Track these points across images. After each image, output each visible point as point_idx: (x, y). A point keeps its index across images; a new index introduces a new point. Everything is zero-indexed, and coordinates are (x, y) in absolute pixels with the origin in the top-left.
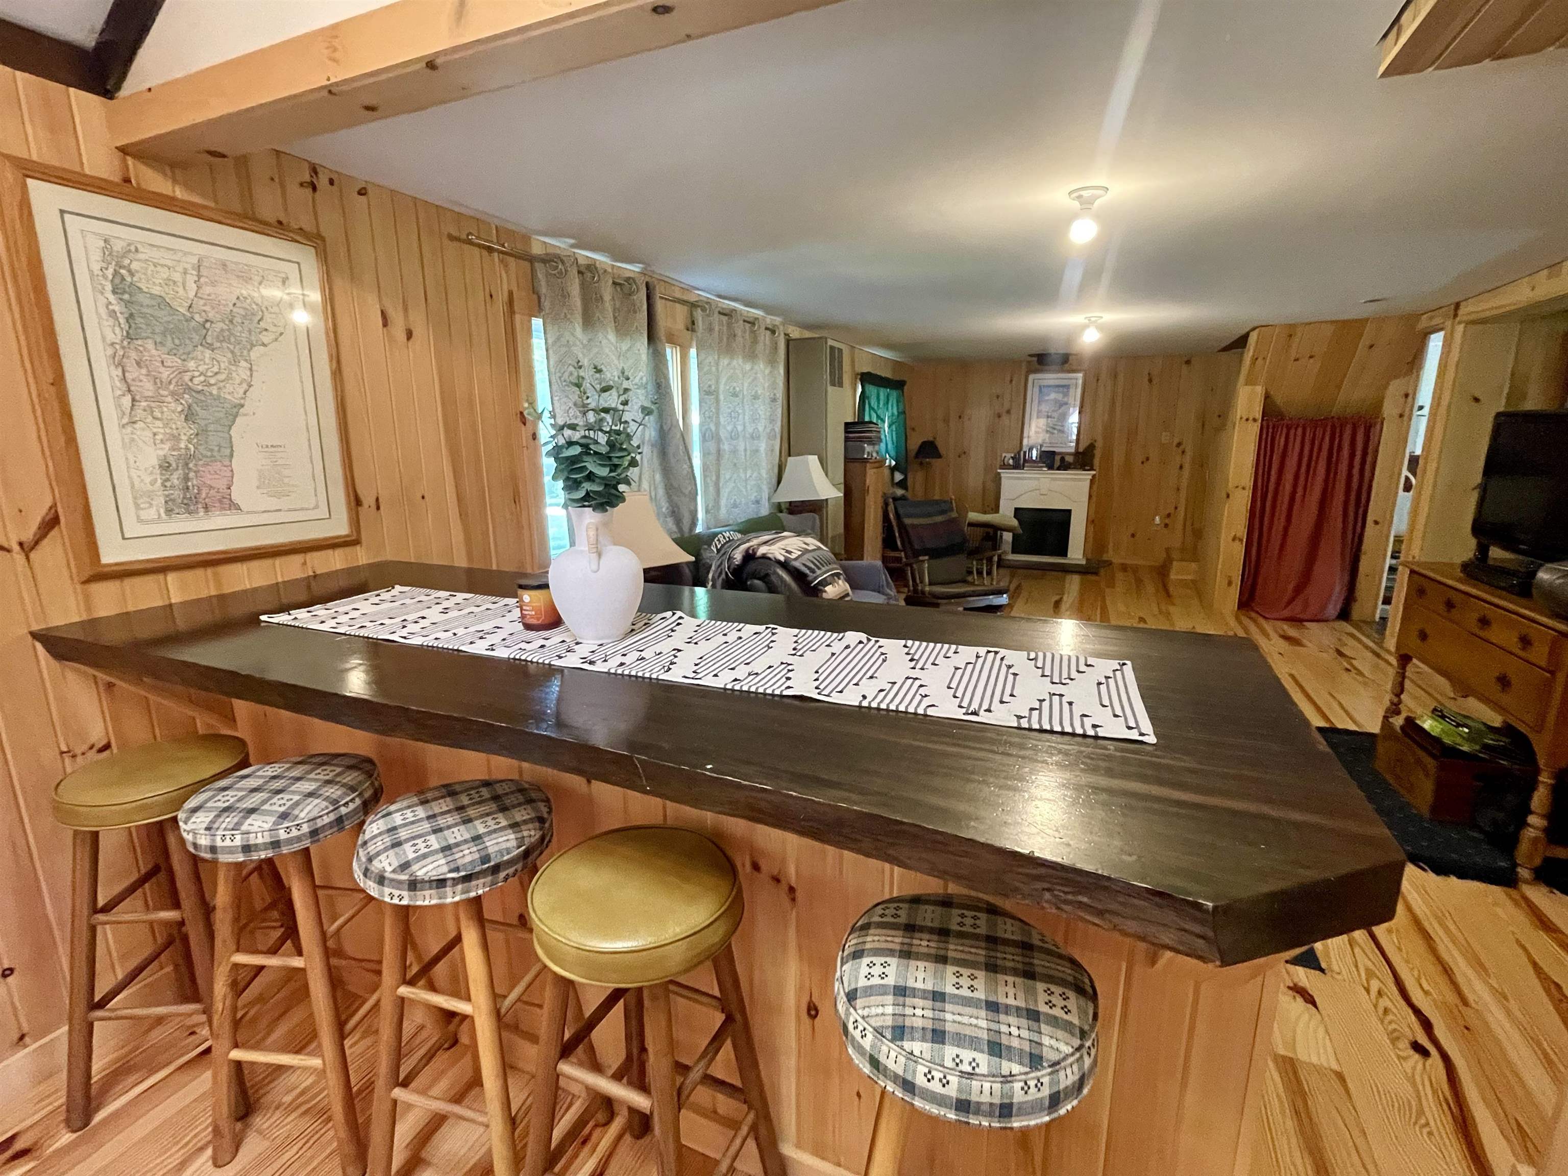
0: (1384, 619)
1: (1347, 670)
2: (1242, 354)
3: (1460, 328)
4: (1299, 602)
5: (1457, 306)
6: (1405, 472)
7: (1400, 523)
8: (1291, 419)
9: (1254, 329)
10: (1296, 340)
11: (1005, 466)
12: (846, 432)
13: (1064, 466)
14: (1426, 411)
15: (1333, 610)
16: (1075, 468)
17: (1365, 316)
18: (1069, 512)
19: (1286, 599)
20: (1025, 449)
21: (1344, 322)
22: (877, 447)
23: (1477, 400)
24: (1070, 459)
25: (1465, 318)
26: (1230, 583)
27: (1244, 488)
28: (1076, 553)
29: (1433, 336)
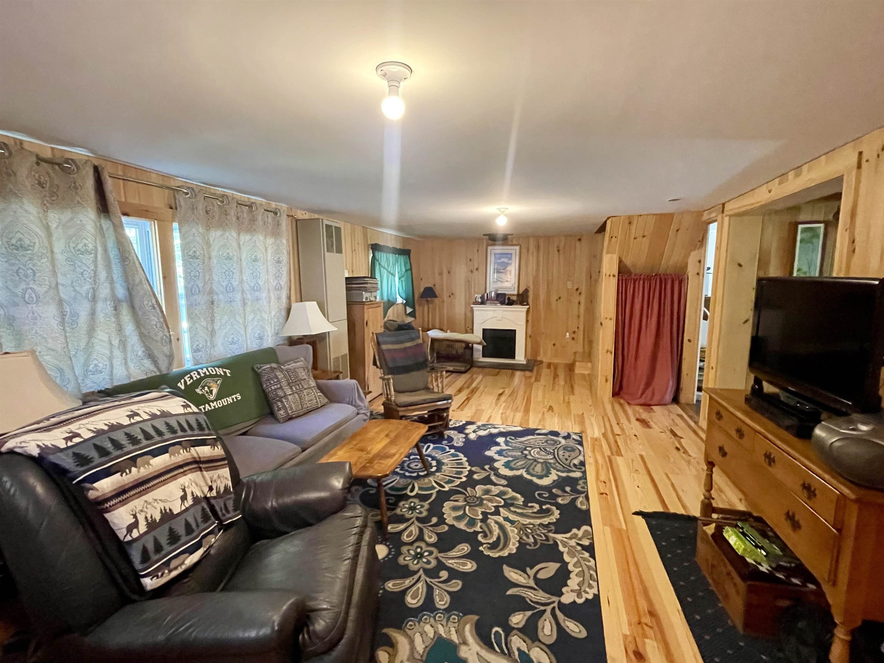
0: (699, 401)
1: (678, 449)
2: (604, 235)
3: (727, 219)
4: (649, 391)
5: (723, 205)
6: (703, 309)
7: (703, 341)
8: (635, 275)
9: (608, 218)
10: (634, 226)
11: (476, 303)
12: (347, 284)
13: (511, 303)
14: (711, 271)
15: (669, 397)
16: (517, 304)
17: (672, 211)
18: (514, 331)
19: (640, 392)
20: (488, 292)
21: (661, 215)
22: (374, 294)
23: (740, 265)
24: (514, 298)
25: (730, 213)
26: (607, 381)
27: (611, 319)
28: (520, 357)
29: (711, 225)
